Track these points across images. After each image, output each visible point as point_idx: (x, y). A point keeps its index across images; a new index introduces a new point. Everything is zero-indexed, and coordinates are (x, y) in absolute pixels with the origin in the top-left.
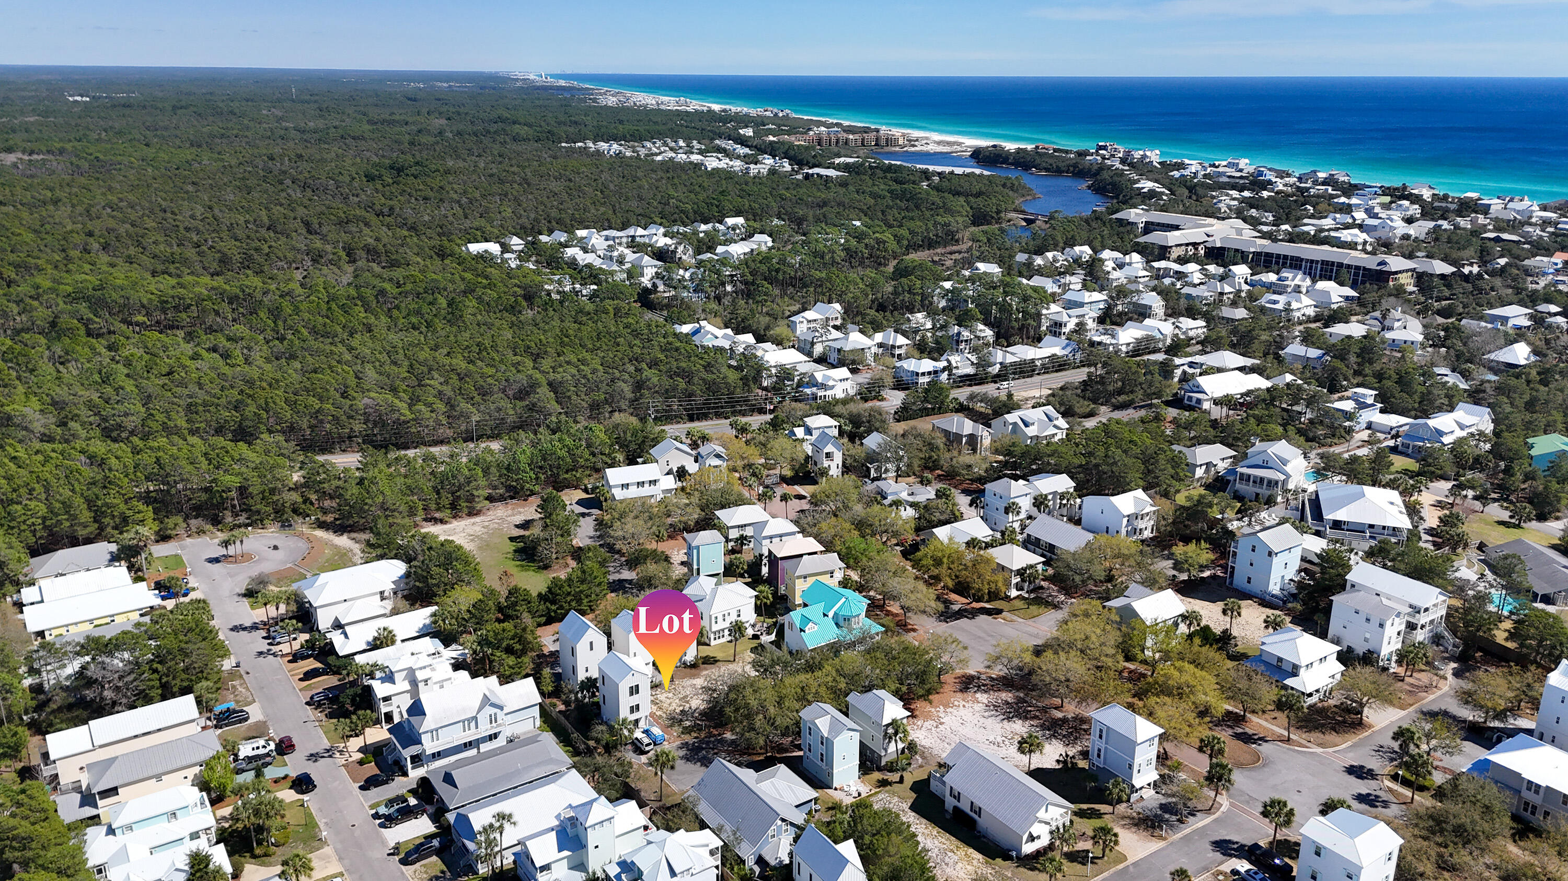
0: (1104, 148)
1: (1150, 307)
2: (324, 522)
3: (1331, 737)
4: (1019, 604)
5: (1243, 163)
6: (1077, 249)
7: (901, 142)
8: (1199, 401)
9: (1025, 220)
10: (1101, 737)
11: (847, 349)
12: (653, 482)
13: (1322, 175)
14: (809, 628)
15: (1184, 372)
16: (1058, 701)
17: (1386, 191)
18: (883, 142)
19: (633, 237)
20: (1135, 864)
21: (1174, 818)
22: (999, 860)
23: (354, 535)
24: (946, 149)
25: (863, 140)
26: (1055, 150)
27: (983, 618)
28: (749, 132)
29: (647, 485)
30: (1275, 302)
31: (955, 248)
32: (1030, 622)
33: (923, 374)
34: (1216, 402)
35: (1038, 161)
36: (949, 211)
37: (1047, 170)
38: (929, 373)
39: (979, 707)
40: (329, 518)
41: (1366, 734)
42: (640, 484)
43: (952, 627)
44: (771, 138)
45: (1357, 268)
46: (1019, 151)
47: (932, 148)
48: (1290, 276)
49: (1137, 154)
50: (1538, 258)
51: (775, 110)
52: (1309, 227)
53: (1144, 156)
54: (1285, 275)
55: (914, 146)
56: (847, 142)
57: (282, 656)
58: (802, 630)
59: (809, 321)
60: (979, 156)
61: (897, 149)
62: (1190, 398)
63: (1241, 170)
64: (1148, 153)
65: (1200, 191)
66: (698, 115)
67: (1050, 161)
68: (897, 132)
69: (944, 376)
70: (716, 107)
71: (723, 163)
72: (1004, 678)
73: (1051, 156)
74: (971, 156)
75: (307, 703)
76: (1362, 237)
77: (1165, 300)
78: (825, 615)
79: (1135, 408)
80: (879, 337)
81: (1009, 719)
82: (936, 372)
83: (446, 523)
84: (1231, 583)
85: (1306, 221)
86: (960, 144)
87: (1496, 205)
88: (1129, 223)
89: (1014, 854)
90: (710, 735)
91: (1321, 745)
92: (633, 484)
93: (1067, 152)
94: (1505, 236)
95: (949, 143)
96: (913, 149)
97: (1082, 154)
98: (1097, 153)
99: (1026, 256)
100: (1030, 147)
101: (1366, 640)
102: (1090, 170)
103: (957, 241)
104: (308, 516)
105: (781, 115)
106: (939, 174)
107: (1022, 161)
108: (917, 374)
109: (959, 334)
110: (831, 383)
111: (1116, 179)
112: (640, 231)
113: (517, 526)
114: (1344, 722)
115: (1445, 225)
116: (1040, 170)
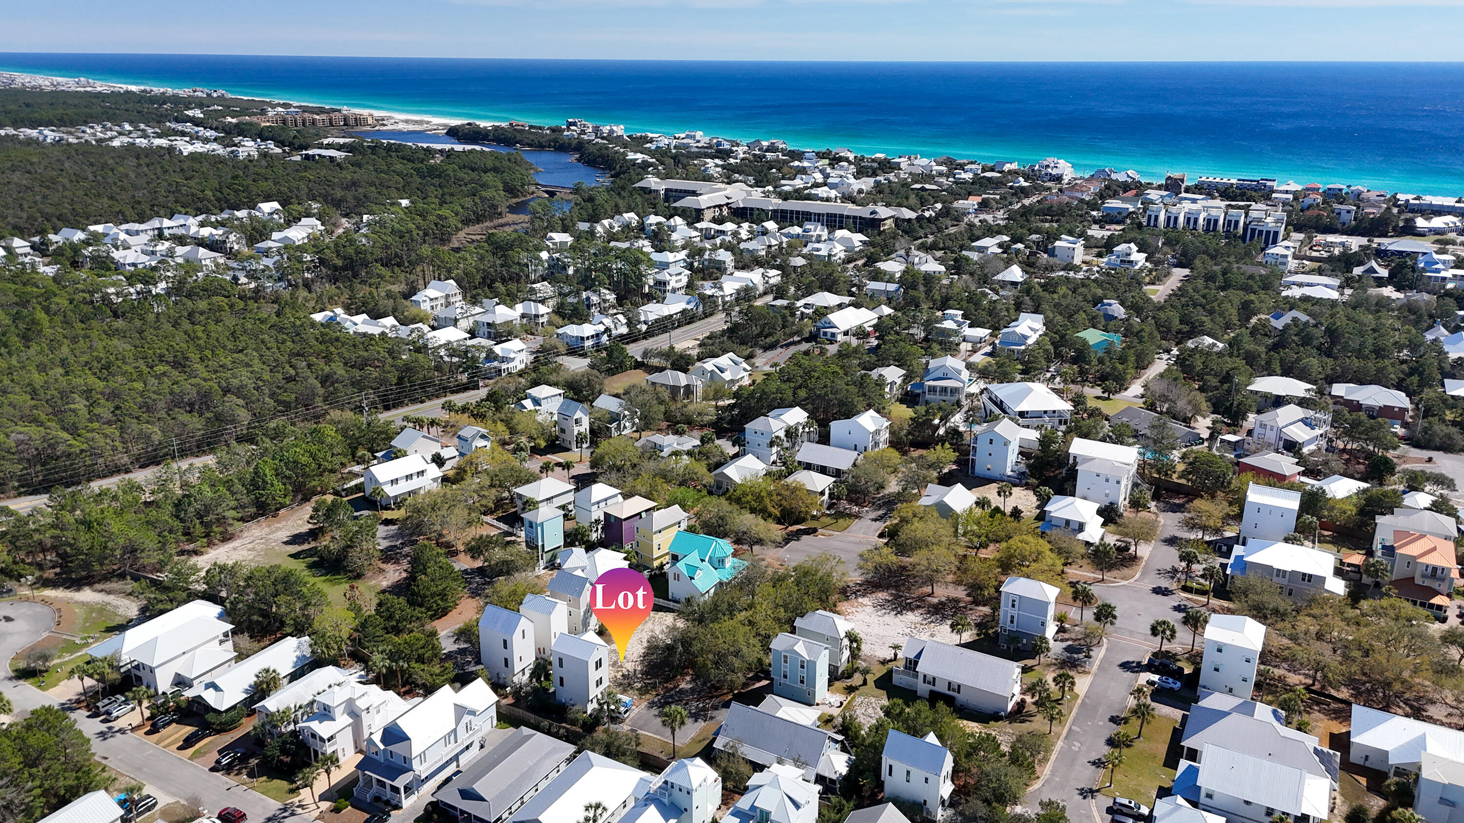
0: (574, 124)
1: (724, 262)
2: (47, 579)
3: (1125, 571)
4: (828, 520)
5: (699, 134)
6: (626, 216)
7: (370, 122)
8: (833, 335)
9: (546, 192)
10: (1013, 606)
11: (498, 322)
12: (421, 473)
13: (765, 144)
14: (698, 575)
15: (802, 313)
16: (928, 589)
17: (820, 156)
18: (352, 122)
19: (160, 230)
20: (1086, 696)
21: (1081, 656)
22: (992, 723)
23: (98, 586)
24: (417, 128)
25: (331, 120)
26: (531, 127)
27: (805, 538)
28: (198, 113)
29: (415, 477)
30: (818, 250)
31: (501, 221)
32: (845, 533)
33: (588, 338)
34: (846, 333)
35: (519, 137)
36: (485, 186)
37: (530, 145)
38: (592, 337)
39: (869, 609)
40: (50, 574)
41: (1143, 564)
42: (409, 477)
43: (788, 550)
44: (229, 119)
45: (855, 217)
46: (496, 128)
47: (401, 126)
48: (812, 227)
49: (606, 129)
50: (961, 202)
51: (206, 90)
52: (787, 186)
53: (612, 131)
54: (808, 227)
55: (384, 125)
56: (314, 122)
57: (133, 729)
58: (692, 578)
59: (431, 300)
60: (453, 133)
61: (368, 128)
62: (825, 334)
63: (698, 141)
64: (615, 128)
65: (684, 160)
66: (114, 95)
67: (532, 137)
68: (365, 112)
69: (605, 338)
70: (133, 88)
71: (198, 147)
72: (867, 582)
73: (529, 132)
74: (447, 133)
75: (212, 770)
76: (833, 193)
77: (734, 254)
78: (702, 560)
79: (782, 347)
80: (520, 308)
81: (900, 613)
82: (597, 335)
83: (202, 554)
84: (973, 472)
85: (783, 182)
86: (428, 123)
87: (904, 162)
88: (651, 191)
89: (1003, 714)
90: (668, 690)
91: (1123, 578)
92: (402, 478)
93: (540, 128)
94: (927, 186)
95: (420, 122)
96: (385, 128)
97: (555, 130)
98: (568, 129)
99: (588, 225)
100: (504, 124)
101: (1107, 495)
102: (570, 144)
103: (500, 214)
104: (22, 576)
105: (215, 95)
106: (441, 151)
107: (499, 137)
108: (582, 338)
109: (588, 298)
110: (512, 355)
111: (604, 151)
112: (166, 223)
113: (286, 543)
114: (1125, 558)
115: (880, 178)
116: (523, 145)
